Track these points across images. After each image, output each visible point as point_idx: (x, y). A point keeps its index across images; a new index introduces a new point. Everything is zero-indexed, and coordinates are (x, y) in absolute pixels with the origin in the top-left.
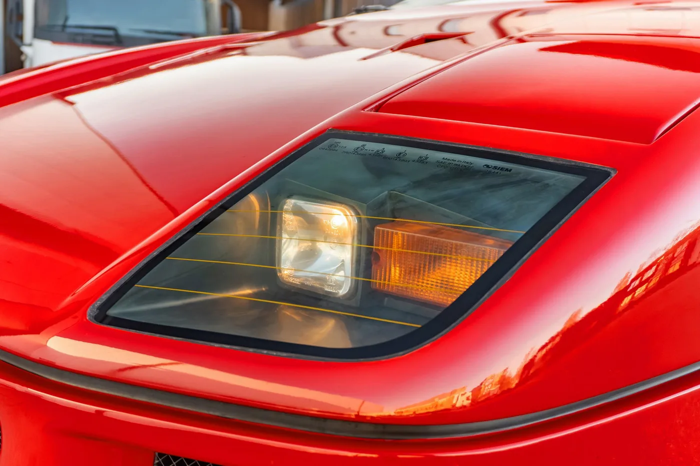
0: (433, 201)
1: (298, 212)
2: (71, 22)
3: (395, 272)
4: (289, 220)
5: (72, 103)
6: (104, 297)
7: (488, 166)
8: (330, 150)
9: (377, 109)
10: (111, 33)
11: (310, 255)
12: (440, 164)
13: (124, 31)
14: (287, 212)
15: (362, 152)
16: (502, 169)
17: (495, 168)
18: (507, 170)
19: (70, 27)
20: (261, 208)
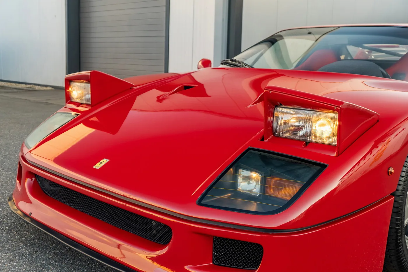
8: (250, 153)
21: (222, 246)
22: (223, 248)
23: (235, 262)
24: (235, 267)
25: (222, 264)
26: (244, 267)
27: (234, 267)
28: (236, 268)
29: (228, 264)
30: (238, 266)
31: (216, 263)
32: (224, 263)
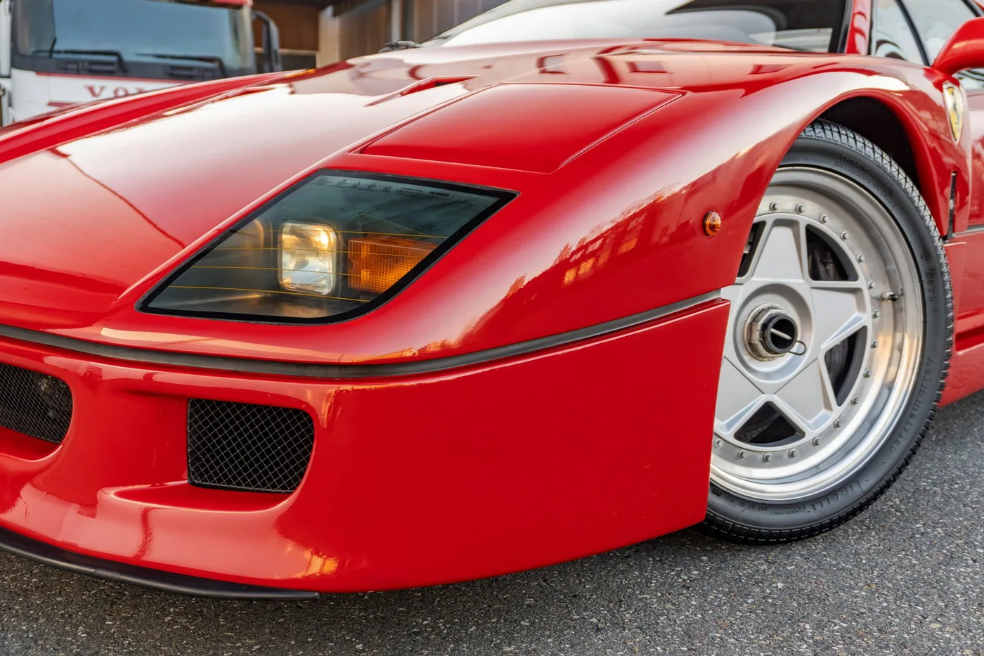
0: (388, 219)
1: (293, 232)
2: (57, 47)
3: (365, 275)
4: (287, 238)
5: (65, 156)
6: (146, 295)
7: (433, 193)
8: (319, 184)
9: (362, 151)
10: (113, 59)
11: (302, 265)
12: (399, 192)
13: (128, 57)
14: (285, 233)
15: (343, 185)
16: (442, 194)
17: (438, 194)
18: (446, 195)
19: (59, 52)
20: (264, 229)
21: (210, 429)
22: (215, 436)
23: (250, 476)
24: (250, 489)
25: (214, 482)
26: (274, 486)
27: (247, 490)
28: (252, 491)
29: (229, 482)
30: (259, 486)
31: (197, 482)
32: (220, 481)
